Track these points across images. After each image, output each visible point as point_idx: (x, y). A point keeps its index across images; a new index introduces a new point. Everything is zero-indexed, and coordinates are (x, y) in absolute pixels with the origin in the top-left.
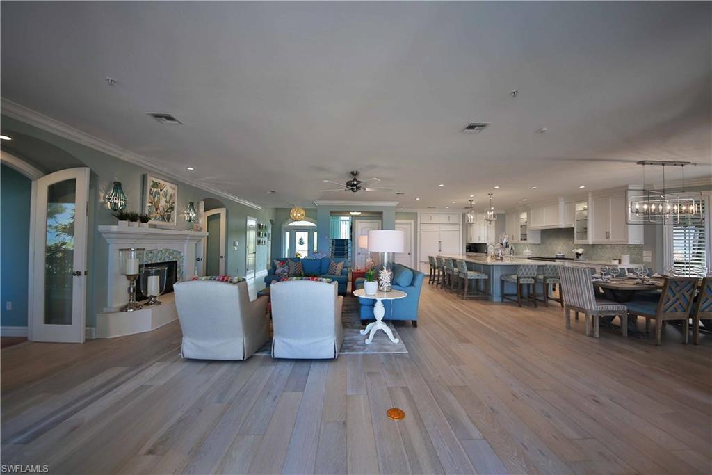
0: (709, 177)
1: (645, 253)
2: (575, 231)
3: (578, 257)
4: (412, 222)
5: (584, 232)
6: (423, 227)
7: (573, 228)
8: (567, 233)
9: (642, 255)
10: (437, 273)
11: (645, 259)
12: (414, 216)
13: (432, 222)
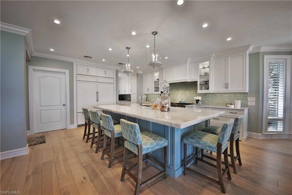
0: (290, 44)
1: (249, 99)
2: (198, 84)
3: (197, 103)
4: (67, 72)
5: (206, 84)
6: (80, 78)
7: (197, 82)
8: (193, 85)
9: (247, 100)
10: (91, 131)
11: (249, 104)
12: (69, 66)
13: (89, 74)
